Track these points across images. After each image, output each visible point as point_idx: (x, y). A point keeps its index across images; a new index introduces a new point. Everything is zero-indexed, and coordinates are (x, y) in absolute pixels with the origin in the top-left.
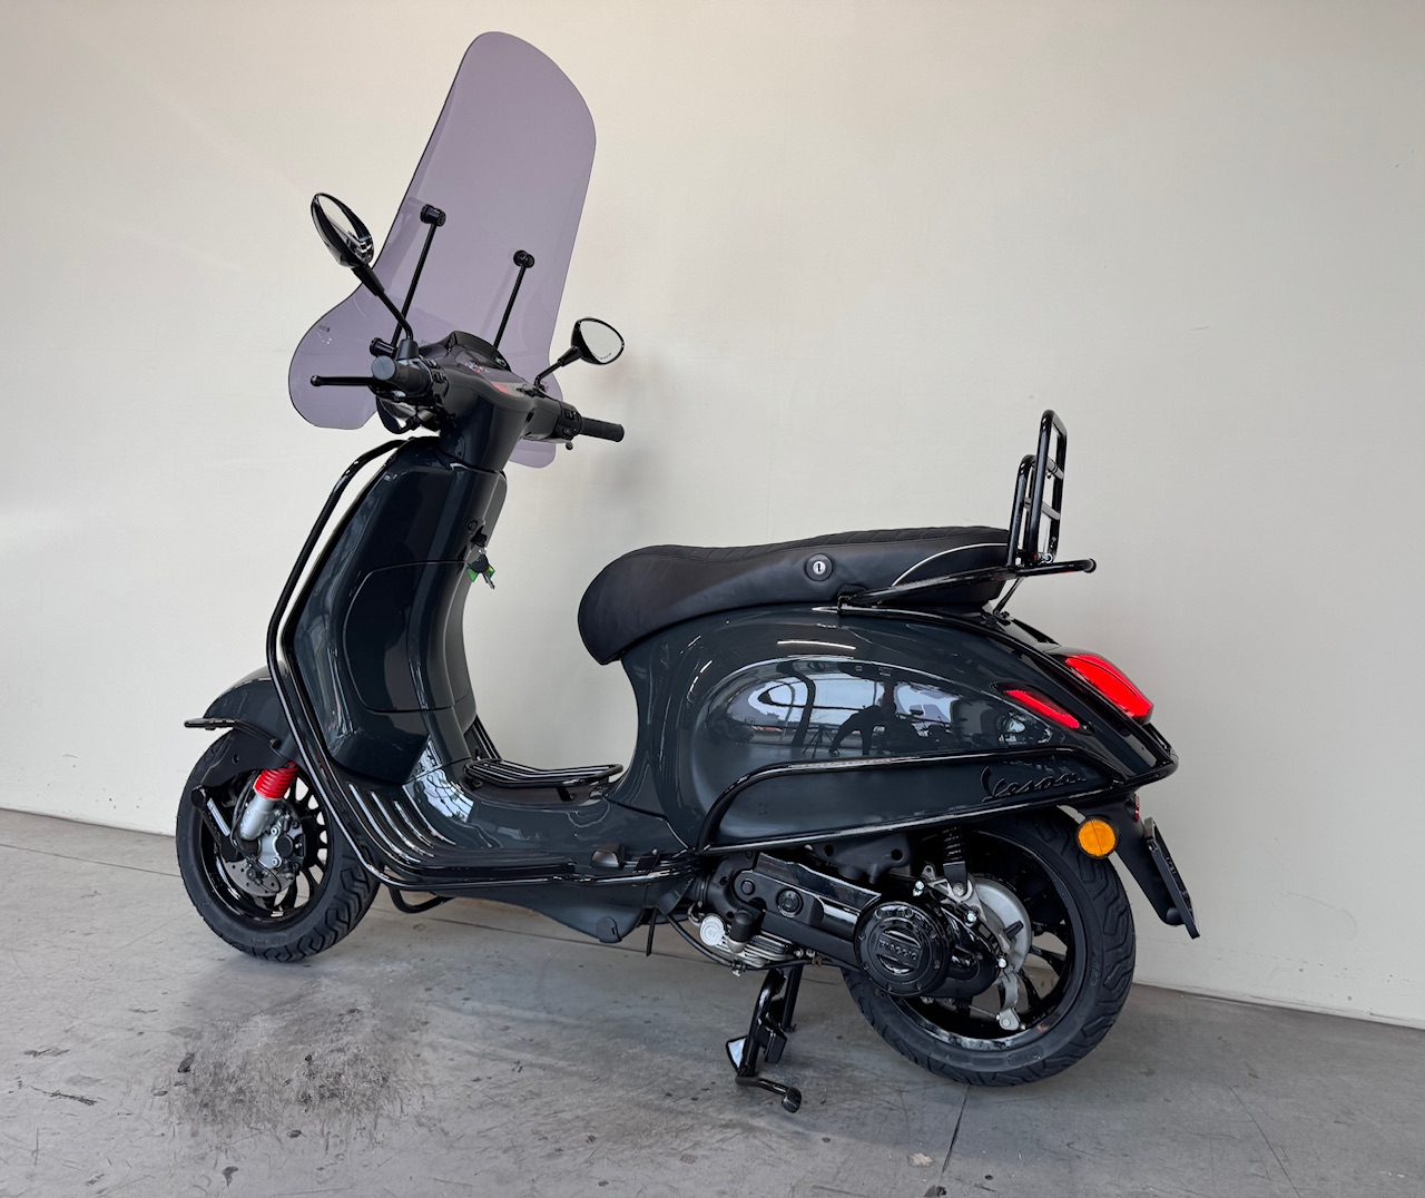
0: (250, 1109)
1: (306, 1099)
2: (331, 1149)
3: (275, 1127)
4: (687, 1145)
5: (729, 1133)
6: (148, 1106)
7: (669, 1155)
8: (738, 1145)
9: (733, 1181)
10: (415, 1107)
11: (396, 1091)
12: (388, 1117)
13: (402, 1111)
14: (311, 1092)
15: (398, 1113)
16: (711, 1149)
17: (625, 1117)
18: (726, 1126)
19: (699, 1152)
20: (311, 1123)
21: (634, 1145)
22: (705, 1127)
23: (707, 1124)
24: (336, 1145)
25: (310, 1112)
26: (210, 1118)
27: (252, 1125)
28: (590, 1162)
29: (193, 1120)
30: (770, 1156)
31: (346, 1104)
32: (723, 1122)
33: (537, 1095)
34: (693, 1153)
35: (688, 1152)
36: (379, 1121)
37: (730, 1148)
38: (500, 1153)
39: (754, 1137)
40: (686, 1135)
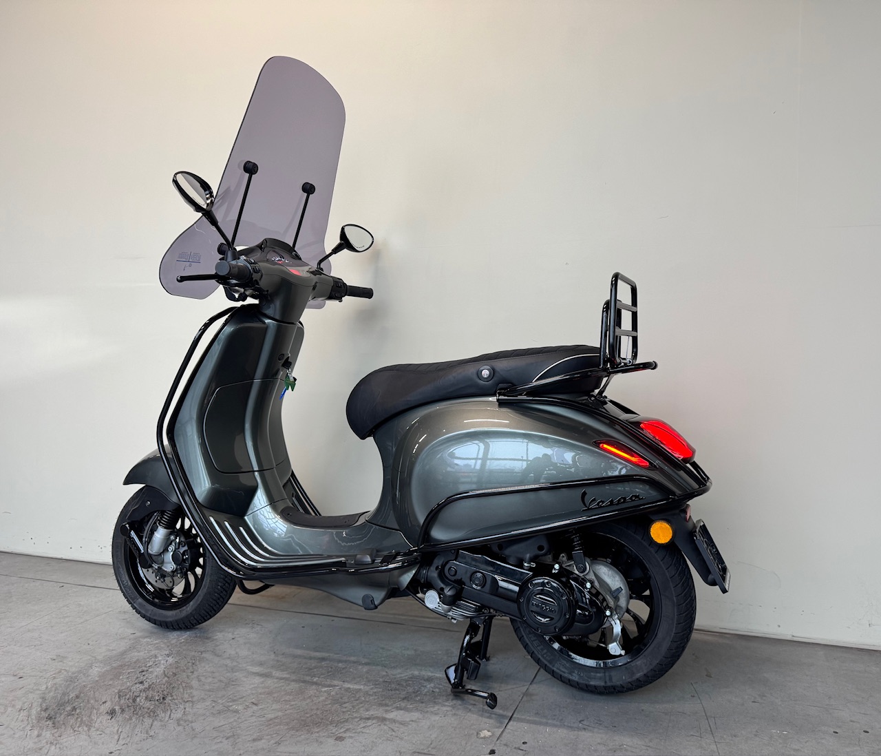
0: (77, 718)
1: (112, 713)
2: (121, 742)
3: (89, 730)
4: (342, 730)
5: (369, 723)
6: (15, 720)
7: (329, 737)
8: (373, 730)
9: (364, 751)
10: (178, 714)
11: (169, 705)
12: (161, 721)
13: (170, 717)
14: (117, 708)
15: (167, 719)
16: (355, 733)
17: (308, 715)
18: (368, 719)
19: (348, 734)
20: (113, 726)
21: (308, 731)
22: (357, 720)
23: (356, 717)
24: (124, 738)
25: (113, 719)
26: (51, 725)
27: (76, 729)
28: (278, 743)
29: (40, 727)
30: (391, 735)
31: (137, 714)
32: (368, 716)
33: (256, 705)
34: (344, 735)
35: (340, 735)
36: (155, 723)
37: (368, 731)
38: (224, 740)
39: (385, 724)
40: (342, 725)
